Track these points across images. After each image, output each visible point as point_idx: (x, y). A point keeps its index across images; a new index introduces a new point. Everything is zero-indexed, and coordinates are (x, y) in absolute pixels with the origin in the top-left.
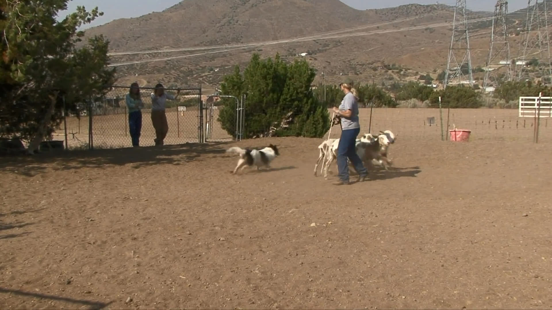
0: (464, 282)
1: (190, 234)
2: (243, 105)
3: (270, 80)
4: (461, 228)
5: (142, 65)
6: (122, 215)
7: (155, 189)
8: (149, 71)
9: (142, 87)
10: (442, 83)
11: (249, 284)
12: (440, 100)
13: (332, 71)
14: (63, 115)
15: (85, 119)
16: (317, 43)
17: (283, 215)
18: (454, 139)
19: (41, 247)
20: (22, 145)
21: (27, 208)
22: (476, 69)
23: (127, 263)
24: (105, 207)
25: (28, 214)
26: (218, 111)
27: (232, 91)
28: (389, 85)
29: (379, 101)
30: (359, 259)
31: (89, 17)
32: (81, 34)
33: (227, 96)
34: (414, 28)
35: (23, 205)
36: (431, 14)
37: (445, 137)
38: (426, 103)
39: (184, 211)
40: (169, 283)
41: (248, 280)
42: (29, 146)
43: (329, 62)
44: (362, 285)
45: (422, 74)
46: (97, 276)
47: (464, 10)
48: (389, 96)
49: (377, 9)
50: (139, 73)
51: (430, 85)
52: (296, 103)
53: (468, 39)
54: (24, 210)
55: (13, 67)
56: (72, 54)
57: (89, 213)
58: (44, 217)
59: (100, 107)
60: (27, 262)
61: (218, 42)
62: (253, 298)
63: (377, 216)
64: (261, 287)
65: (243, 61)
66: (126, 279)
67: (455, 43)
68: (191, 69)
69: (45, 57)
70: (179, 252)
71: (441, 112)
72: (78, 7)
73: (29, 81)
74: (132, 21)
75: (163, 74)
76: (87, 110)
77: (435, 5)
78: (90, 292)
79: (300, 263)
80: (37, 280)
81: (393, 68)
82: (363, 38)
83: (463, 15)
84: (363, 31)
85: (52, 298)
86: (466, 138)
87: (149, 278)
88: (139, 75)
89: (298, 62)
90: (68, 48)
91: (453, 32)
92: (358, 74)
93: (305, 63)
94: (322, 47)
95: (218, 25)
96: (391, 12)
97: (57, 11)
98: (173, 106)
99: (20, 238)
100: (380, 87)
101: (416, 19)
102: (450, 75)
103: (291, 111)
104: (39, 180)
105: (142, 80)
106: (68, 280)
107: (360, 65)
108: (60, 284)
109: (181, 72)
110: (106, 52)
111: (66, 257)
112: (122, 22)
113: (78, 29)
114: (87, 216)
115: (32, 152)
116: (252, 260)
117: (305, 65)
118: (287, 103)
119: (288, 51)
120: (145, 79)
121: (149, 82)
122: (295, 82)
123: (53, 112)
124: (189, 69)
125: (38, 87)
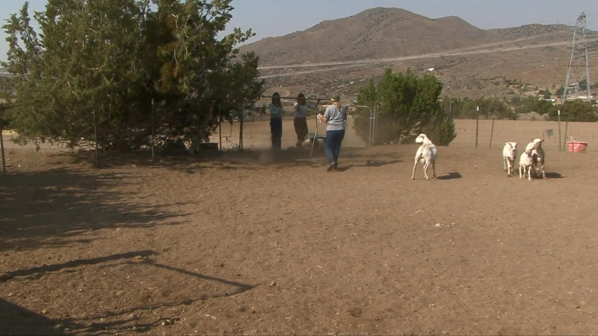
0: (579, 284)
1: (327, 229)
2: (376, 114)
3: (401, 92)
4: (576, 234)
5: (286, 78)
6: (267, 209)
7: (296, 188)
8: (292, 83)
9: (286, 97)
10: (560, 98)
11: (379, 276)
12: (559, 113)
13: (457, 85)
14: (219, 121)
15: (237, 124)
16: (444, 59)
17: (411, 215)
18: (571, 150)
19: (199, 234)
20: (185, 146)
21: (188, 200)
22: (593, 85)
23: (271, 252)
24: (252, 202)
25: (188, 205)
26: (353, 119)
27: (366, 102)
28: (510, 99)
29: (500, 114)
30: (480, 258)
31: (243, 37)
32: (236, 51)
33: (362, 106)
34: (535, 46)
35: (185, 197)
36: (551, 33)
37: (562, 148)
38: (545, 116)
39: (322, 209)
40: (307, 271)
41: (378, 273)
42: (190, 147)
43: (454, 77)
44: (482, 281)
45: (541, 89)
46: (245, 262)
47: (583, 30)
48: (510, 109)
49: (500, 28)
50: (283, 85)
51: (549, 100)
52: (424, 113)
53: (587, 57)
54: (186, 202)
55: (180, 81)
56: (227, 68)
57: (239, 207)
58: (202, 208)
59: (249, 114)
60: (188, 245)
61: (353, 58)
62: (382, 288)
63: (496, 220)
64: (389, 279)
65: (376, 75)
66: (270, 266)
67: (574, 60)
68: (329, 82)
69: (205, 71)
70: (317, 244)
71: (559, 124)
72: (235, 28)
73: (191, 91)
74: (278, 39)
75: (304, 86)
76: (238, 117)
77: (555, 25)
78: (240, 275)
79: (426, 259)
80: (197, 261)
81: (514, 83)
82: (486, 55)
83: (582, 35)
84: (487, 48)
85: (208, 278)
86: (583, 150)
87: (290, 266)
88: (283, 86)
89: (427, 76)
90: (225, 63)
91: (573, 50)
92: (480, 88)
93: (433, 77)
94: (449, 63)
95: (354, 42)
96: (513, 31)
97: (217, 32)
98: (313, 114)
99: (182, 225)
100: (502, 100)
101: (537, 38)
102: (568, 90)
103: (420, 121)
104: (197, 177)
105: (286, 91)
106: (222, 263)
107: (483, 80)
108: (215, 266)
109: (320, 84)
110: (256, 67)
111: (219, 244)
112: (269, 40)
113: (234, 47)
114: (237, 209)
115: (192, 152)
116: (382, 255)
117: (433, 79)
118: (416, 113)
119: (418, 66)
120: (288, 90)
121: (291, 93)
122: (424, 95)
123: (211, 117)
124: (327, 81)
125: (199, 96)
